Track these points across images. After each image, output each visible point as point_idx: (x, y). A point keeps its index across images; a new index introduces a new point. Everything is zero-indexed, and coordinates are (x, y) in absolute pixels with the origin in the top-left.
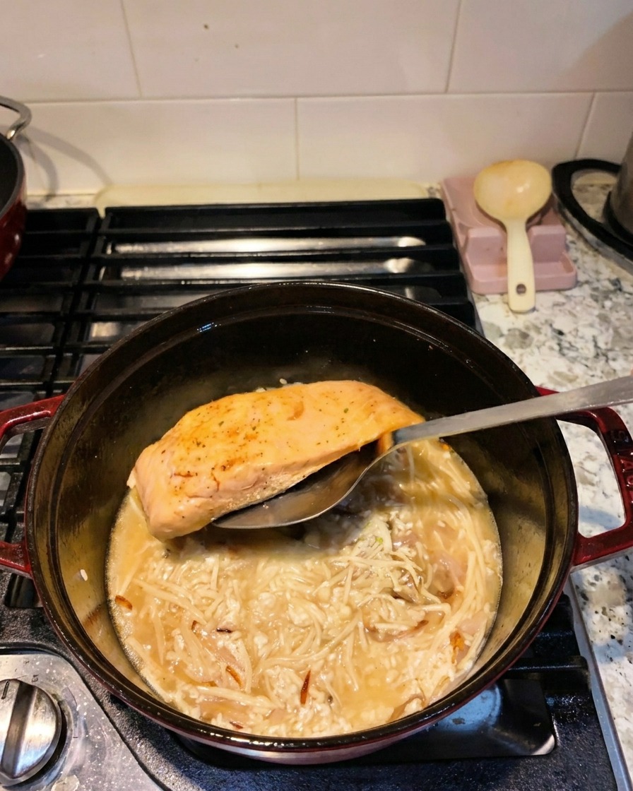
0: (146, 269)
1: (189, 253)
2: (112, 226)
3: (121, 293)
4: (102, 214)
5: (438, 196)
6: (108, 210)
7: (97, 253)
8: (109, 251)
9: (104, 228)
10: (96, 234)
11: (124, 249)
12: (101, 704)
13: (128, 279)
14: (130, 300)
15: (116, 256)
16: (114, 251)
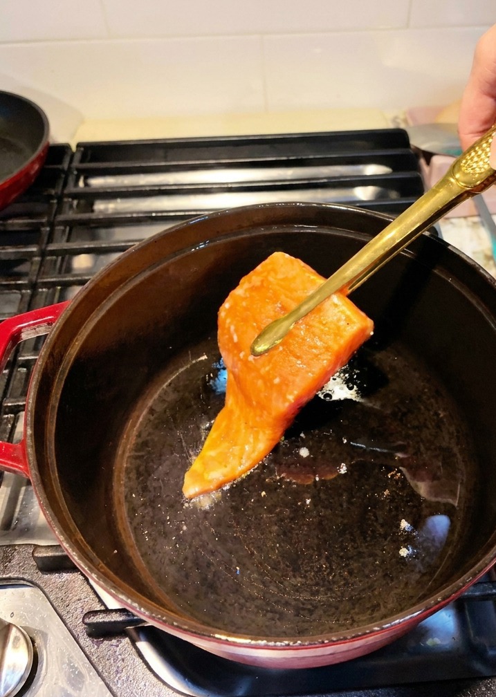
3: (93, 225)
4: (74, 148)
5: (402, 126)
6: (79, 145)
7: (69, 188)
8: (81, 184)
9: (76, 164)
11: (96, 182)
13: (101, 212)
14: (103, 232)
15: (87, 190)
16: (86, 184)
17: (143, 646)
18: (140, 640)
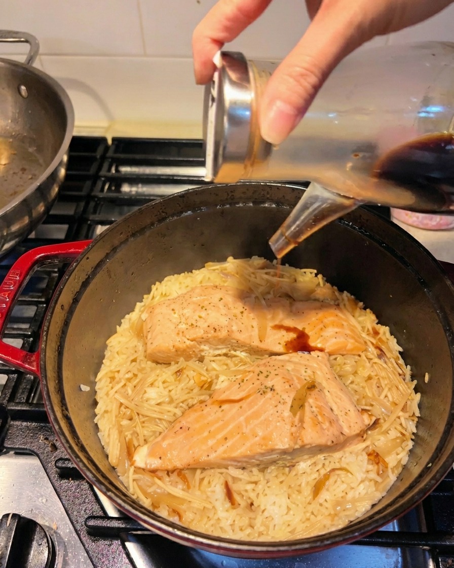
0: (140, 185)
1: (173, 176)
2: (116, 151)
4: (110, 142)
6: (114, 139)
7: (103, 172)
8: (113, 171)
9: (110, 153)
10: (103, 158)
11: (125, 169)
12: (79, 535)
13: (125, 193)
15: (117, 175)
16: (117, 171)
17: (131, 546)
18: (129, 541)
